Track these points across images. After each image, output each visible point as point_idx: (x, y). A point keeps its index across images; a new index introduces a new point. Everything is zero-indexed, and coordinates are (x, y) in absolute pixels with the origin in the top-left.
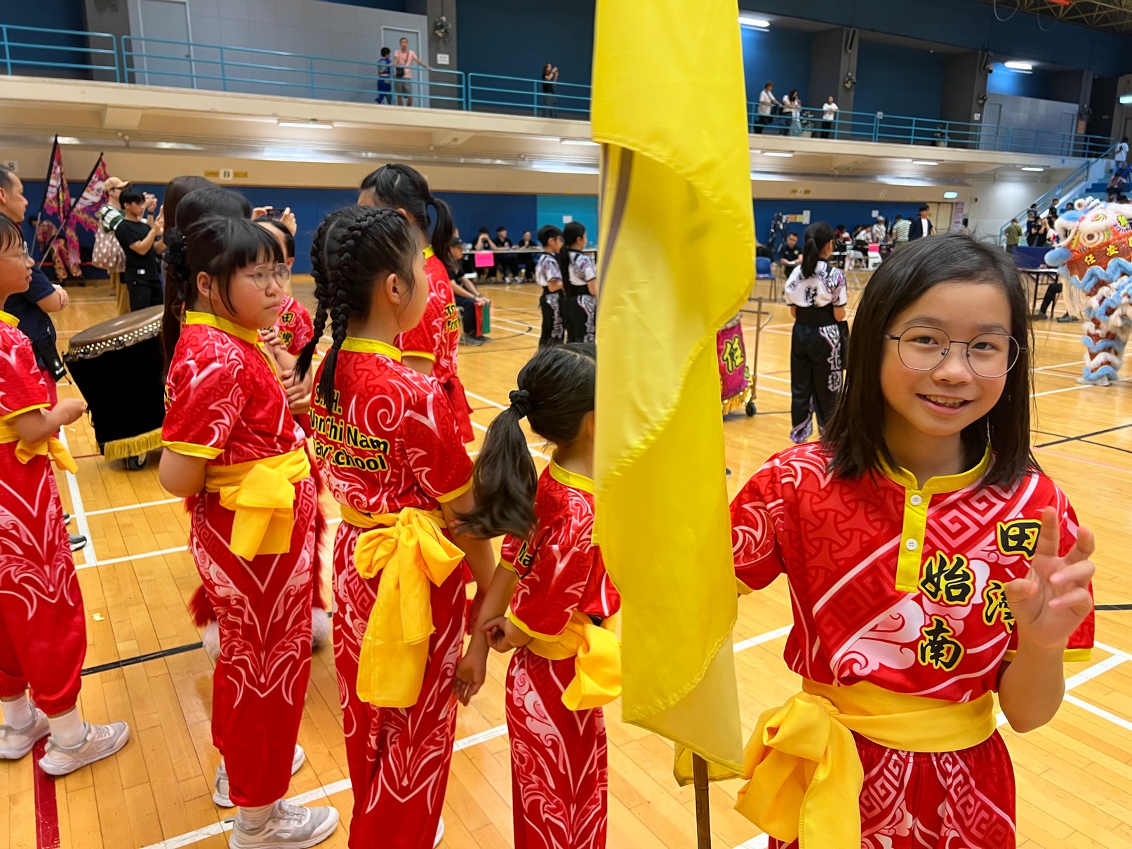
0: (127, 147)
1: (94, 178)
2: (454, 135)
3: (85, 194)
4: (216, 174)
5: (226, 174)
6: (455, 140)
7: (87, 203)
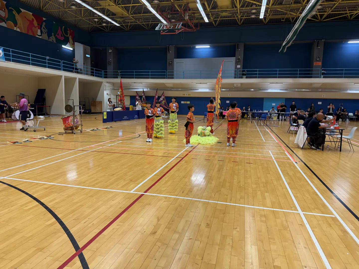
0: (171, 90)
1: (162, 96)
2: (237, 84)
3: (160, 99)
4: (185, 95)
5: (187, 95)
6: (237, 85)
7: (161, 100)
